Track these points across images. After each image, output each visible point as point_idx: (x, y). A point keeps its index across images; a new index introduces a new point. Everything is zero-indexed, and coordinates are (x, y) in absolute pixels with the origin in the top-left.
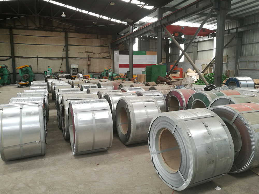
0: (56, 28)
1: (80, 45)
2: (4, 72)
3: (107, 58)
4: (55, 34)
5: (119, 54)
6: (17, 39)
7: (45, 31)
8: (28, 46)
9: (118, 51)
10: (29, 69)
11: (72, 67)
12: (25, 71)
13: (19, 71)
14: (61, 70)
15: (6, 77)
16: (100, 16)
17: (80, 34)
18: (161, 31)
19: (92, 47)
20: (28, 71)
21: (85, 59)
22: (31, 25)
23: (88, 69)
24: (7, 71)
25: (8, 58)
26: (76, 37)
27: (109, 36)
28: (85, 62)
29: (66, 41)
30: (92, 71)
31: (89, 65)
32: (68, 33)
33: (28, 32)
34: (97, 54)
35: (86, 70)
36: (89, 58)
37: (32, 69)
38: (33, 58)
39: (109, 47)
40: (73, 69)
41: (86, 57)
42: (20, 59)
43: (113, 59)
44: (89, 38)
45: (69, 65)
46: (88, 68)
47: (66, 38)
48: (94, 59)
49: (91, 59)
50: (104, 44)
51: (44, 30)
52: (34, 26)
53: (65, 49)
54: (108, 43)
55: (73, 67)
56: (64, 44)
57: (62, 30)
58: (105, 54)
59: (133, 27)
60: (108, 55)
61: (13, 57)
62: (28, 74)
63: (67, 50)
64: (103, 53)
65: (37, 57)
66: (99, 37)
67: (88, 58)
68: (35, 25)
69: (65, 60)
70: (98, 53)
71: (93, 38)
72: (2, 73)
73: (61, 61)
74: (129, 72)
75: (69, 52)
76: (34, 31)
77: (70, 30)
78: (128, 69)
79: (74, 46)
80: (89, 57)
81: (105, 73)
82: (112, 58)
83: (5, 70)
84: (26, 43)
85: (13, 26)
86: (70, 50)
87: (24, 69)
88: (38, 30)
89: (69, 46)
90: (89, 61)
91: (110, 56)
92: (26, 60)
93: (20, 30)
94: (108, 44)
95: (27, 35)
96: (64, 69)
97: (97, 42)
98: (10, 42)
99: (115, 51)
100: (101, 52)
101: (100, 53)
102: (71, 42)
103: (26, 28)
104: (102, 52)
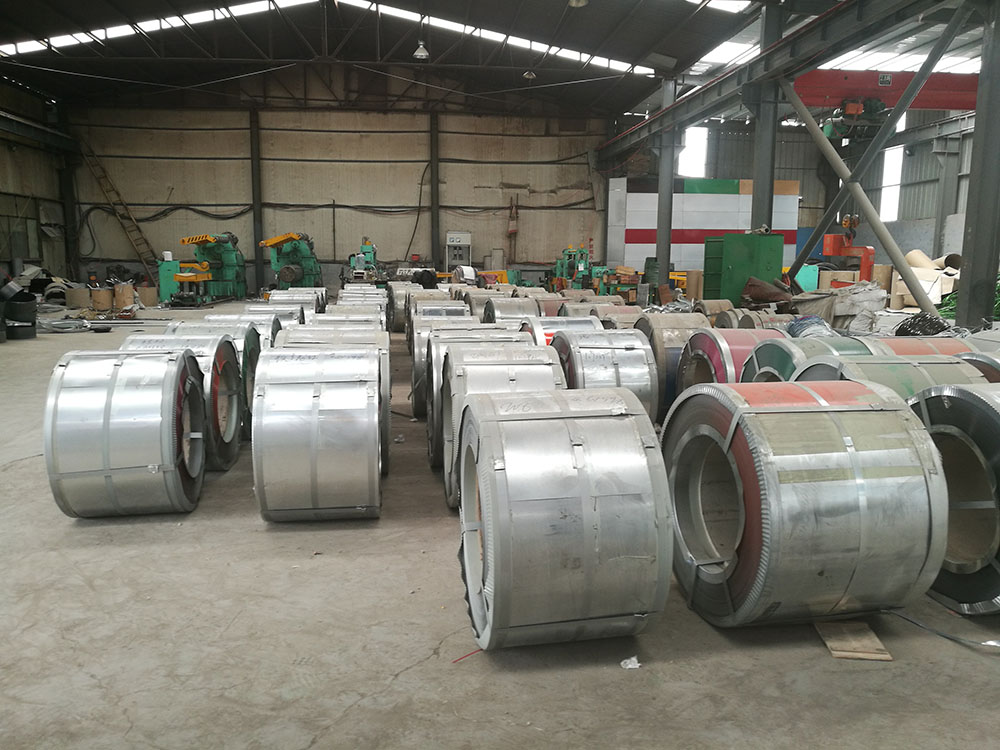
0: (398, 100)
1: (484, 160)
2: (225, 256)
3: (582, 206)
4: (395, 121)
5: (628, 191)
6: (272, 144)
7: (361, 114)
8: (303, 167)
9: (625, 180)
10: (304, 246)
11: (448, 243)
12: (288, 254)
13: (272, 254)
14: (414, 251)
15: (230, 274)
16: (549, 49)
17: (484, 119)
18: (772, 100)
19: (526, 165)
20: (299, 255)
21: (499, 213)
22: (318, 94)
23: (507, 251)
24: (234, 256)
25: (242, 208)
26: (467, 131)
27: (594, 124)
28: (497, 224)
29: (434, 145)
30: (521, 257)
31: (512, 236)
32: (442, 117)
33: (308, 120)
34: (545, 192)
35: (501, 253)
36: (514, 209)
37: (312, 249)
38: (320, 210)
39: (592, 165)
40: (455, 248)
41: (501, 206)
42: (279, 213)
43: (605, 210)
44: (517, 133)
45: (442, 236)
46: (508, 244)
47: (434, 135)
48: (532, 211)
49: (519, 211)
50: (573, 155)
51: (360, 110)
52: (327, 98)
53: (428, 176)
54: (586, 150)
55: (455, 243)
56: (426, 157)
57: (418, 108)
58: (575, 191)
59: (676, 84)
60: (585, 194)
61: (257, 207)
62: (298, 264)
63: (434, 180)
64: (566, 188)
65: (334, 206)
66: (555, 127)
67: (510, 208)
68: (332, 92)
69: (426, 217)
70: (549, 189)
71: (531, 133)
72: (220, 259)
73: (412, 219)
74: (656, 259)
75: (442, 187)
76: (327, 113)
77: (449, 106)
78: (650, 250)
79: (460, 164)
80: (515, 202)
81: (566, 266)
82: (599, 206)
83: (228, 251)
84: (298, 158)
85: (261, 100)
86: (446, 180)
87: (287, 247)
88: (340, 109)
89: (442, 165)
90: (511, 218)
91: (593, 198)
92: (297, 214)
93: (283, 115)
94: (587, 153)
95: (303, 128)
96: (423, 248)
97: (544, 147)
98: (249, 156)
99: (611, 180)
100: (560, 185)
101: (553, 188)
102: (451, 147)
103: (302, 106)
104: (564, 185)
